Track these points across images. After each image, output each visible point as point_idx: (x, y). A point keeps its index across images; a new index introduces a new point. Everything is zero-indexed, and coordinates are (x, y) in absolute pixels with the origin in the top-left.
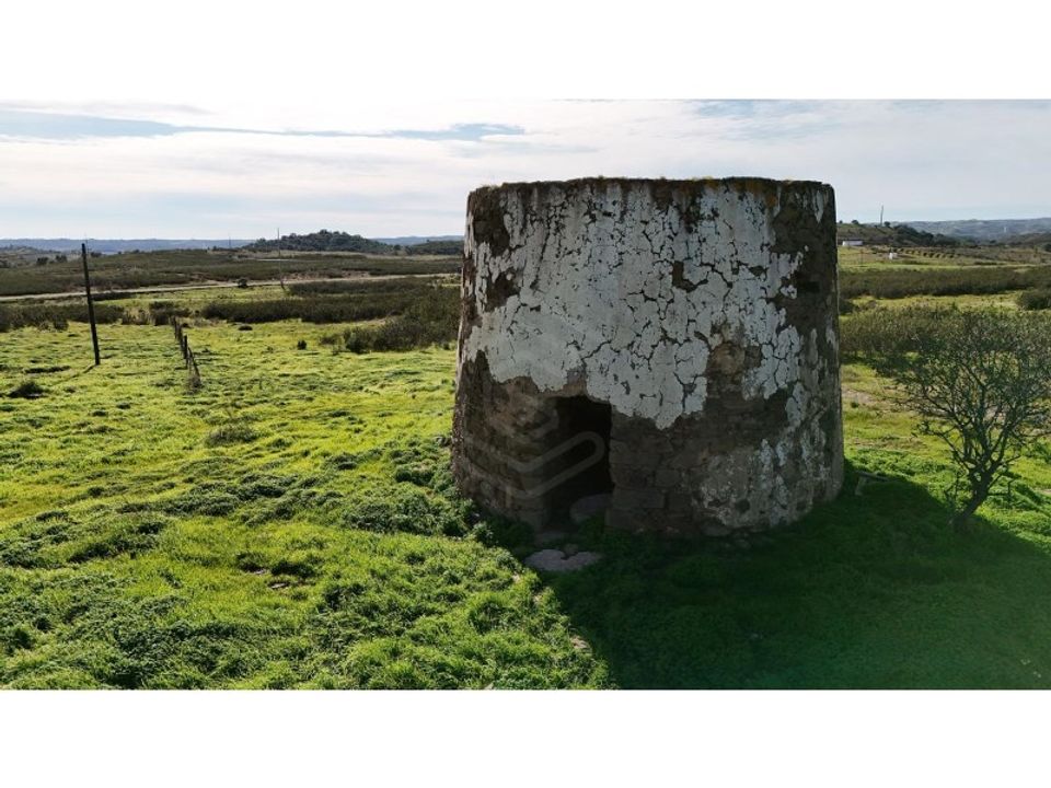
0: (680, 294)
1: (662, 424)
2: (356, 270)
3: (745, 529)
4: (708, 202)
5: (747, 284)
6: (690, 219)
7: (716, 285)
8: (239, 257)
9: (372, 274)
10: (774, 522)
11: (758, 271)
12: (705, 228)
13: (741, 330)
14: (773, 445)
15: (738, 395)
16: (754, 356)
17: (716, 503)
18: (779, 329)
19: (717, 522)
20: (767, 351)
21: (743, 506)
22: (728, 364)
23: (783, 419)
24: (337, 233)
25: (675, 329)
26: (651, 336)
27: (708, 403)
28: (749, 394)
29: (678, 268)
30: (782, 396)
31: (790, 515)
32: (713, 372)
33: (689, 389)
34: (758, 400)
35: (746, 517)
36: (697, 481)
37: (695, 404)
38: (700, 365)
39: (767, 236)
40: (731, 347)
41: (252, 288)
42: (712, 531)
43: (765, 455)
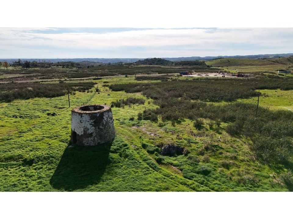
0: (81, 123)
1: (80, 135)
2: (155, 72)
3: (88, 146)
4: (83, 115)
5: (87, 123)
6: (82, 117)
7: (84, 123)
8: (131, 66)
9: (159, 73)
10: (91, 145)
11: (88, 121)
12: (83, 117)
13: (87, 127)
14: (91, 138)
15: (86, 133)
16: (88, 129)
17: (85, 143)
18: (91, 127)
19: (85, 145)
20: (90, 129)
21: (87, 143)
22: (86, 130)
23: (92, 135)
24: (159, 58)
25: (81, 126)
26: (79, 127)
27: (84, 133)
28: (88, 133)
29: (81, 121)
30: (92, 133)
31: (94, 145)
32: (84, 131)
33: (82, 132)
34: (89, 134)
35: (88, 144)
36: (83, 141)
37: (83, 133)
38: (83, 130)
39: (89, 118)
40: (86, 128)
41: (128, 77)
42: (85, 146)
43: (90, 139)
